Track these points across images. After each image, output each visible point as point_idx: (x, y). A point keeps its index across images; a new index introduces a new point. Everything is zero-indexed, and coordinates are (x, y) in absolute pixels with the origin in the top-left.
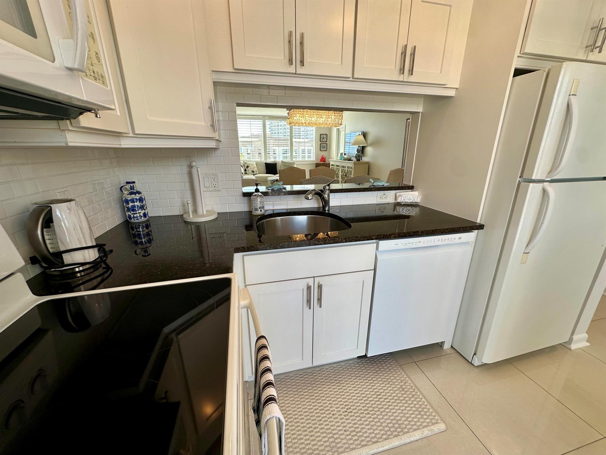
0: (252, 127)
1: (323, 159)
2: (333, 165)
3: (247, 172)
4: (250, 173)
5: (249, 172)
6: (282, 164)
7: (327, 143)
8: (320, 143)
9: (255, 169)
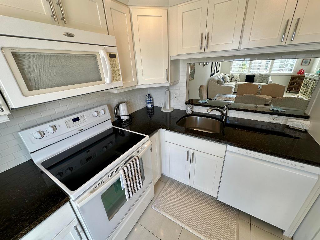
2: (307, 78)
4: (234, 81)
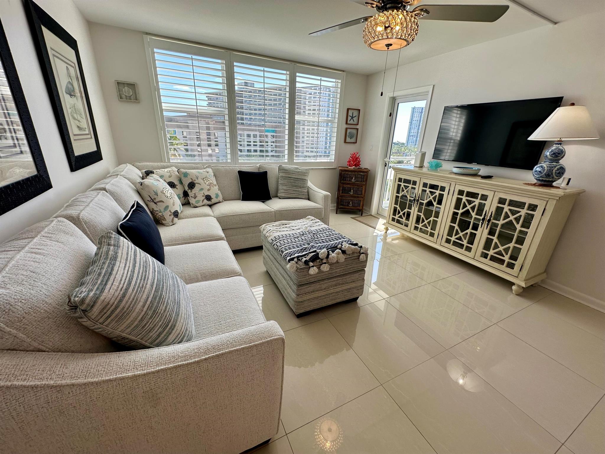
0: (196, 70)
1: (356, 161)
3: (192, 201)
4: (201, 204)
6: (281, 174)
7: (358, 127)
8: (345, 126)
9: (214, 191)
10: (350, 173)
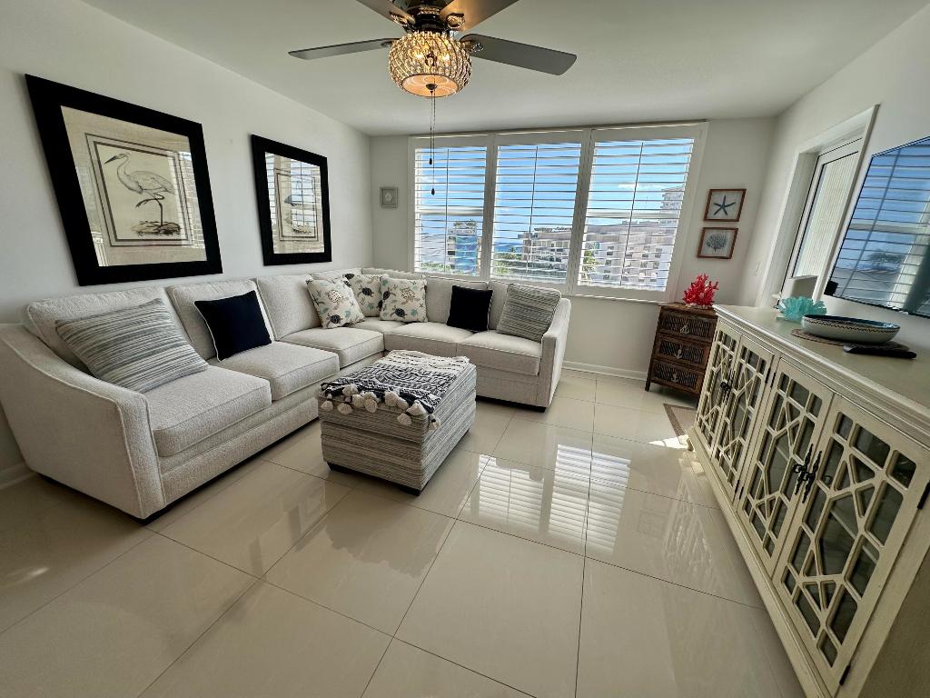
1: (701, 294)
2: (726, 339)
4: (388, 317)
5: (385, 314)
6: (512, 295)
7: (738, 225)
8: (702, 224)
9: (412, 307)
10: (680, 316)
